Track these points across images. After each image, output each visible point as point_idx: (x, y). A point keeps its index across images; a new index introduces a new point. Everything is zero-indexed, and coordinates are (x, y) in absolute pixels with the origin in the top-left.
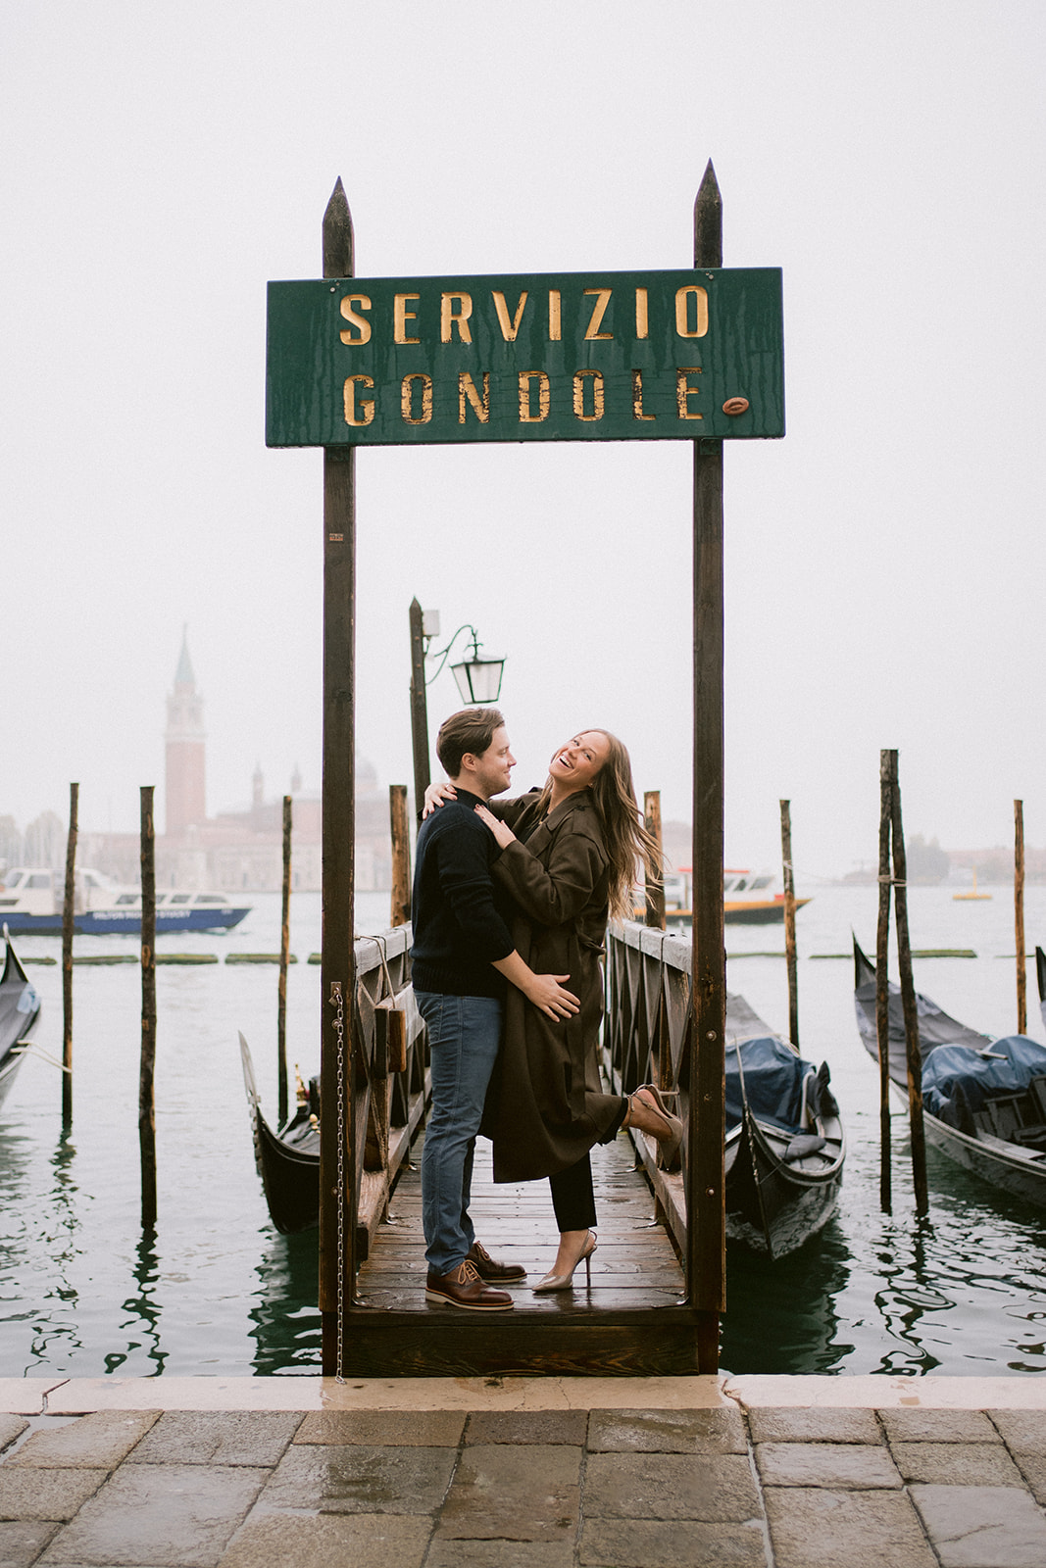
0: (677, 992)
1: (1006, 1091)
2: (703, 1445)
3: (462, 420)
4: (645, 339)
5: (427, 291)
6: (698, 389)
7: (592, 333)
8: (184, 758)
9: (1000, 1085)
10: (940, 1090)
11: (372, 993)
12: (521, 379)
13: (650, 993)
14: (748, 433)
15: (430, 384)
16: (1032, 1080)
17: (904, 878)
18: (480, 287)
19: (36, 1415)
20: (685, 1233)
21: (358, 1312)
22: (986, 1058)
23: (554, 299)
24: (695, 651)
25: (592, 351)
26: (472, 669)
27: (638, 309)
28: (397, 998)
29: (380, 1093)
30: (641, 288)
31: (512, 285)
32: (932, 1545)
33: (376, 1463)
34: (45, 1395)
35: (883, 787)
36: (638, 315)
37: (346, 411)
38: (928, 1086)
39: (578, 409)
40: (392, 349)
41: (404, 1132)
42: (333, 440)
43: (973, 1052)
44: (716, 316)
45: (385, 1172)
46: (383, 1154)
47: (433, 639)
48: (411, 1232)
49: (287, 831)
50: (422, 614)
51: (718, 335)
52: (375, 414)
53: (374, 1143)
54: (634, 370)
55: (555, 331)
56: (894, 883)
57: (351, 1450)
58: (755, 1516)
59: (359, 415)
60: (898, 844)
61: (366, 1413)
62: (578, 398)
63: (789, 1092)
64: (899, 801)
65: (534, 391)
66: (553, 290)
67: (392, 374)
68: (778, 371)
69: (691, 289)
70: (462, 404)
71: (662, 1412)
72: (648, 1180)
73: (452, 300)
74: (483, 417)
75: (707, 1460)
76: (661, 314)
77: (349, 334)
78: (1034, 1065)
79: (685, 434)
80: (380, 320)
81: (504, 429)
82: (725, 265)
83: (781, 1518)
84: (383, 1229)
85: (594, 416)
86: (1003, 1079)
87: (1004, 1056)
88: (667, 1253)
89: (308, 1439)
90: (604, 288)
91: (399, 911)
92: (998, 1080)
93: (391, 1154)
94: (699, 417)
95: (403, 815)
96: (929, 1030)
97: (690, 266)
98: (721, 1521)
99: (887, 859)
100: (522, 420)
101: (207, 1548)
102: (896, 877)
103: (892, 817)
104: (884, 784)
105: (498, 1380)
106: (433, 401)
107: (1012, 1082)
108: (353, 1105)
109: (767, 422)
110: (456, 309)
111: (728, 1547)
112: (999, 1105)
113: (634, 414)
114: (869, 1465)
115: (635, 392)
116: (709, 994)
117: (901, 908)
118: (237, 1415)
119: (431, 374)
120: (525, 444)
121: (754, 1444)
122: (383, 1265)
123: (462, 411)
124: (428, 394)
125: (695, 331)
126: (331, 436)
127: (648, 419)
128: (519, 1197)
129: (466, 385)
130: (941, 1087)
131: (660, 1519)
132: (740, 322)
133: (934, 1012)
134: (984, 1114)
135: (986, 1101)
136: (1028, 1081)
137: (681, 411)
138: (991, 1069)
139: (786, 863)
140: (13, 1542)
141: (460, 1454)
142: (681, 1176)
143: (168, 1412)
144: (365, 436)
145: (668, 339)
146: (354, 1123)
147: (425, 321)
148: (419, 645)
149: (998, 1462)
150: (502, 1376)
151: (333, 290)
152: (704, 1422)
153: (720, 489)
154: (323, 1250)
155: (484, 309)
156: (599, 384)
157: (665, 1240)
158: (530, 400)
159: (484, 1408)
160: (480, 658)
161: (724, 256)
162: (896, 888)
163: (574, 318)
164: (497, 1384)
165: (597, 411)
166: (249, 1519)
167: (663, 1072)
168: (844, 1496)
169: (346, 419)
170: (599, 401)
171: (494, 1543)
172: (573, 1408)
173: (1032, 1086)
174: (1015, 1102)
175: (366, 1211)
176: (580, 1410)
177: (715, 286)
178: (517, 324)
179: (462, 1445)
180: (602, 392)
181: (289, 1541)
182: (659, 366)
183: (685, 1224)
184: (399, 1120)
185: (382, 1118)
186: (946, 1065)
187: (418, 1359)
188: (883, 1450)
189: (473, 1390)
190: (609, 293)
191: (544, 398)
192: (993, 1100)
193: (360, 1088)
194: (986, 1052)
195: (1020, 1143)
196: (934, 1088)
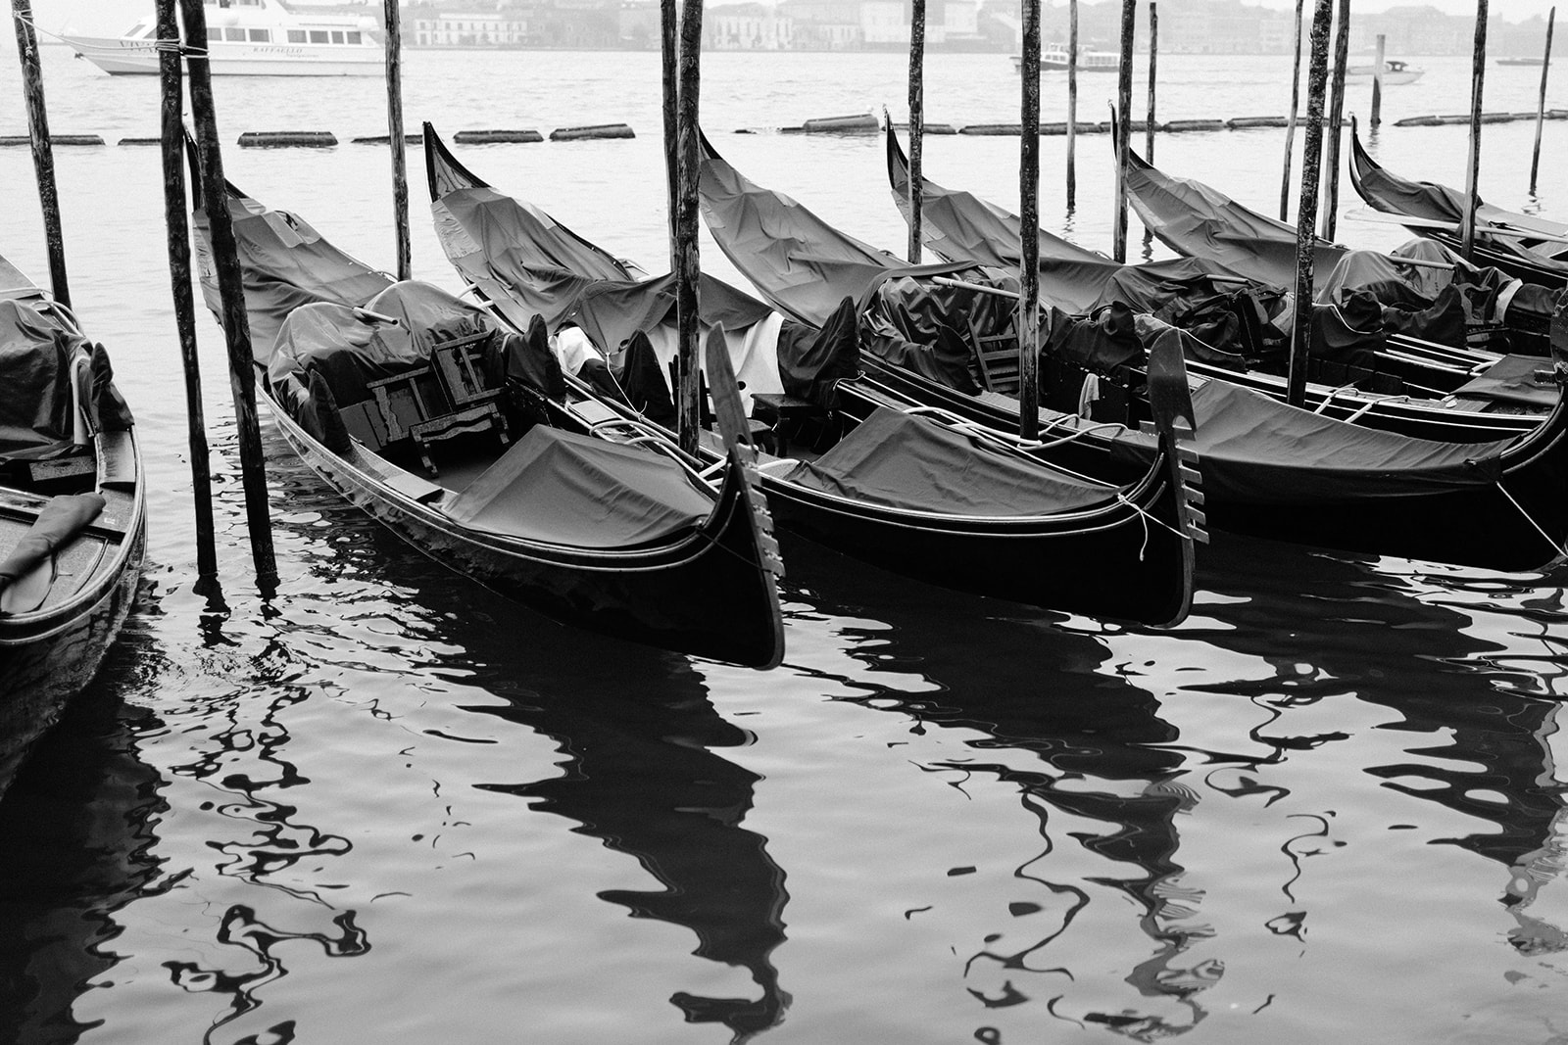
1: (401, 368)
9: (391, 359)
10: (298, 377)
16: (433, 350)
17: (204, 43)
22: (368, 320)
38: (281, 372)
43: (350, 313)
56: (186, 52)
63: (51, 386)
78: (439, 324)
86: (393, 350)
87: (394, 317)
92: (387, 353)
102: (189, 42)
107: (406, 352)
112: (391, 388)
117: (201, 95)
130: (299, 372)
133: (309, 241)
134: (369, 403)
135: (371, 385)
136: (430, 350)
138: (376, 336)
162: (190, 60)
173: (435, 358)
174: (413, 382)
186: (309, 336)
192: (381, 382)
194: (369, 311)
195: (422, 443)
196: (289, 376)
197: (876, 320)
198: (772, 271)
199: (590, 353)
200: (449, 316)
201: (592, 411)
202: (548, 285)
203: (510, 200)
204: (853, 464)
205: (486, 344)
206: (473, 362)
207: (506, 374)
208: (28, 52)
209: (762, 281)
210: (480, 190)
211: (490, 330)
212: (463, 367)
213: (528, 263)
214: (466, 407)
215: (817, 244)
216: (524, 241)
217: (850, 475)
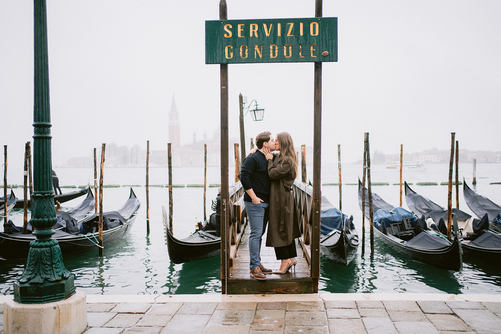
0: (309, 200)
1: (396, 222)
2: (314, 309)
3: (255, 57)
4: (302, 36)
5: (247, 23)
6: (316, 49)
7: (289, 34)
8: (174, 130)
9: (395, 220)
10: (378, 222)
11: (232, 201)
12: (270, 47)
13: (302, 199)
14: (328, 61)
15: (247, 48)
17: (370, 167)
18: (260, 22)
19: (153, 303)
20: (310, 260)
21: (231, 279)
22: (391, 213)
23: (279, 25)
24: (314, 117)
25: (289, 39)
26: (256, 111)
27: (300, 28)
28: (238, 202)
29: (234, 225)
30: (301, 22)
31: (268, 22)
32: (366, 330)
33: (236, 314)
34: (155, 299)
35: (365, 143)
36: (300, 30)
37: (226, 55)
38: (375, 220)
39: (285, 54)
40: (237, 39)
41: (240, 234)
42: (222, 63)
43: (388, 211)
44: (320, 31)
45: (236, 245)
46: (235, 240)
47: (245, 104)
48: (242, 260)
49: (206, 153)
50: (242, 97)
51: (321, 35)
52: (233, 55)
53: (233, 238)
54: (299, 44)
55: (279, 34)
57: (230, 311)
58: (325, 325)
59: (229, 56)
60: (368, 158)
61: (233, 303)
62: (285, 51)
64: (369, 146)
65: (274, 50)
66: (279, 23)
67: (237, 46)
68: (336, 44)
69: (314, 23)
70: (255, 53)
71: (305, 302)
72: (302, 246)
73: (253, 25)
74: (261, 56)
75: (315, 313)
76: (307, 30)
77: (226, 35)
78: (404, 215)
79: (312, 61)
80: (234, 31)
81: (266, 59)
82: (323, 16)
83: (332, 325)
84: (236, 259)
85: (289, 56)
87: (396, 213)
88: (306, 264)
89: (219, 308)
90: (292, 22)
91: (237, 177)
92: (394, 219)
93: (237, 240)
94: (316, 57)
95: (238, 151)
96: (378, 204)
97: (314, 17)
98: (317, 326)
99: (366, 162)
100: (271, 57)
101: (198, 332)
102: (368, 166)
103: (367, 151)
104: (365, 142)
105: (265, 295)
106: (248, 52)
107: (398, 219)
108: (229, 230)
109: (333, 57)
110: (254, 28)
111: (319, 331)
112: (394, 225)
113: (299, 56)
114: (354, 313)
115: (299, 50)
116: (317, 202)
117: (369, 175)
118: (202, 303)
119: (247, 45)
120: (271, 63)
121: (326, 309)
122: (236, 268)
123: (255, 55)
124: (247, 50)
125: (315, 34)
126: (222, 61)
127: (303, 57)
128: (269, 251)
129: (256, 48)
130: (379, 221)
131: (303, 326)
132: (327, 32)
133: (379, 199)
134: (390, 228)
135: (390, 224)
136: (402, 220)
137: (311, 55)
138: (392, 216)
139: (339, 162)
140: (153, 331)
141: (256, 312)
142: (309, 246)
143: (185, 303)
144: (231, 61)
145: (308, 36)
146: (229, 234)
147: (246, 31)
148: (242, 106)
149: (383, 312)
150: (265, 294)
151: (222, 23)
152: (314, 304)
153: (321, 75)
154: (222, 264)
155: (261, 27)
156: (290, 48)
157: (305, 261)
158: (273, 52)
159: (261, 301)
160: (258, 108)
161: (323, 14)
162: (368, 169)
163: (284, 31)
164: (264, 296)
165: (290, 55)
166: (207, 326)
167: (305, 220)
168: (347, 320)
169: (226, 57)
170: (290, 52)
171: (265, 331)
172: (283, 301)
173: (403, 221)
174: (398, 225)
175: (232, 255)
176: (284, 302)
177: (320, 22)
178: (269, 32)
179: (256, 309)
180: (291, 50)
181: (216, 331)
182: (306, 44)
183: (310, 258)
184: (239, 232)
185: (235, 231)
186: (380, 215)
187: (245, 290)
188: (357, 310)
189: (259, 297)
190: (293, 24)
191: (276, 51)
192: (392, 224)
193: (230, 224)
194: (391, 211)
195: (399, 236)
196: (377, 221)
197: (498, 220)
198: (479, 211)
199: (433, 223)
200: (406, 214)
201: (432, 232)
202: (426, 211)
203: (421, 196)
204: (480, 241)
205: (412, 219)
206: (410, 223)
207: (416, 225)
208: (340, 168)
209: (476, 213)
210: (415, 194)
211: (413, 217)
212: (408, 223)
213: (423, 207)
214: (407, 230)
215: (491, 206)
216: (423, 203)
217: (479, 243)
